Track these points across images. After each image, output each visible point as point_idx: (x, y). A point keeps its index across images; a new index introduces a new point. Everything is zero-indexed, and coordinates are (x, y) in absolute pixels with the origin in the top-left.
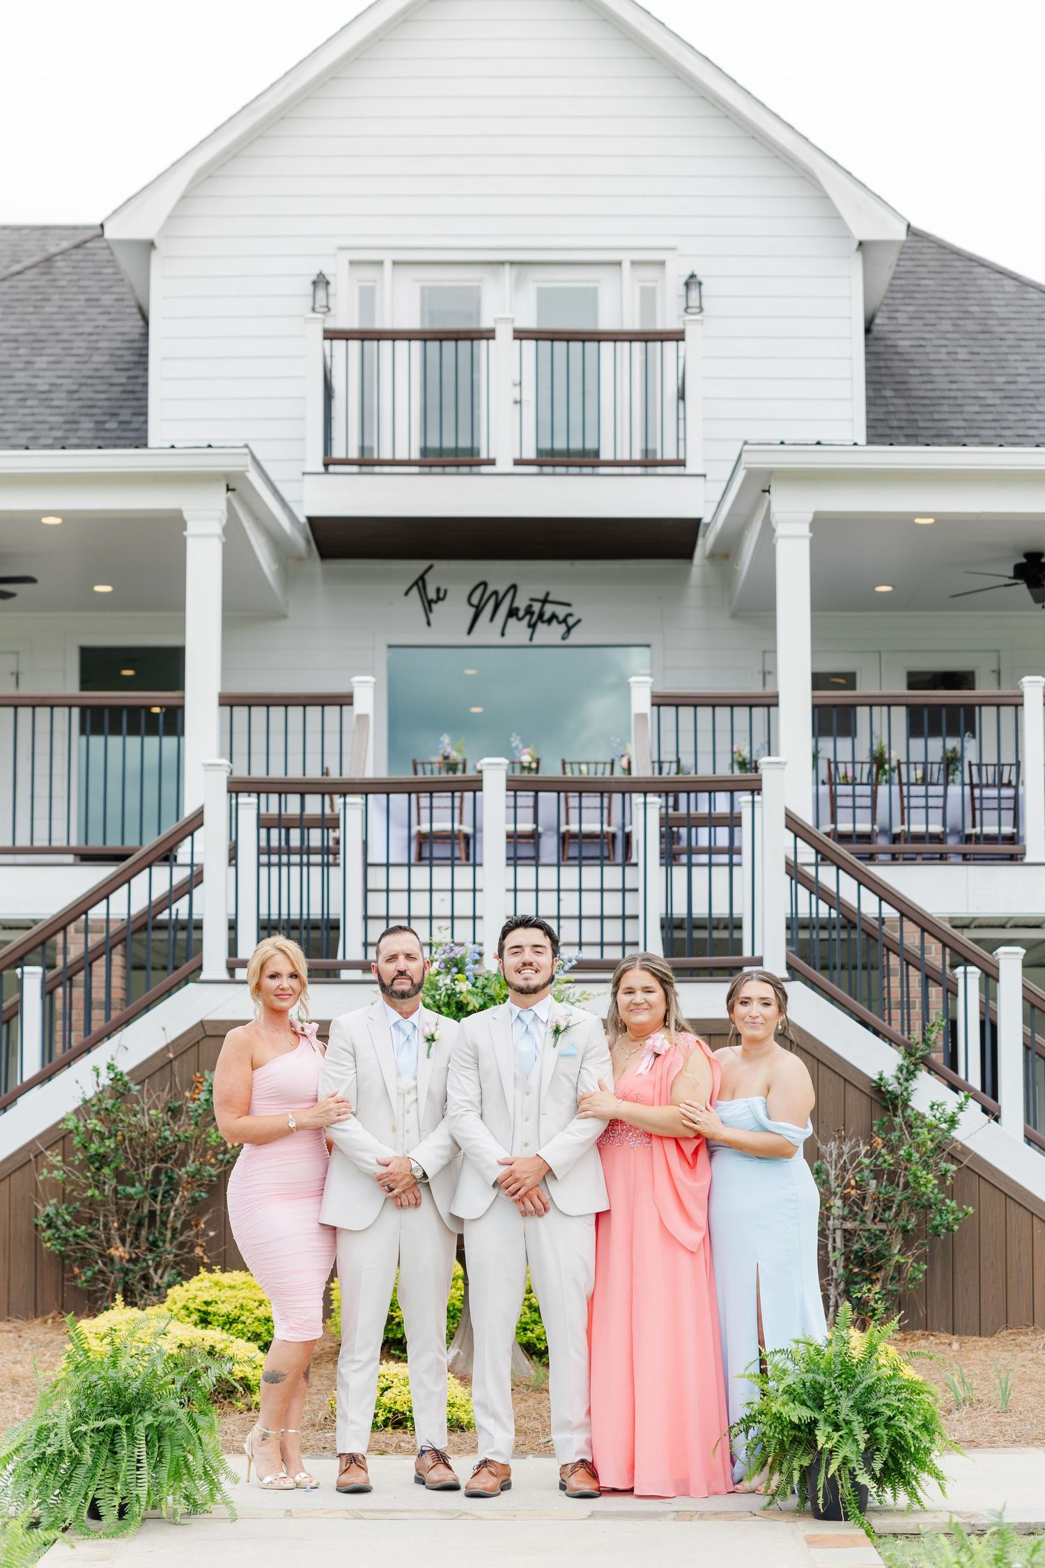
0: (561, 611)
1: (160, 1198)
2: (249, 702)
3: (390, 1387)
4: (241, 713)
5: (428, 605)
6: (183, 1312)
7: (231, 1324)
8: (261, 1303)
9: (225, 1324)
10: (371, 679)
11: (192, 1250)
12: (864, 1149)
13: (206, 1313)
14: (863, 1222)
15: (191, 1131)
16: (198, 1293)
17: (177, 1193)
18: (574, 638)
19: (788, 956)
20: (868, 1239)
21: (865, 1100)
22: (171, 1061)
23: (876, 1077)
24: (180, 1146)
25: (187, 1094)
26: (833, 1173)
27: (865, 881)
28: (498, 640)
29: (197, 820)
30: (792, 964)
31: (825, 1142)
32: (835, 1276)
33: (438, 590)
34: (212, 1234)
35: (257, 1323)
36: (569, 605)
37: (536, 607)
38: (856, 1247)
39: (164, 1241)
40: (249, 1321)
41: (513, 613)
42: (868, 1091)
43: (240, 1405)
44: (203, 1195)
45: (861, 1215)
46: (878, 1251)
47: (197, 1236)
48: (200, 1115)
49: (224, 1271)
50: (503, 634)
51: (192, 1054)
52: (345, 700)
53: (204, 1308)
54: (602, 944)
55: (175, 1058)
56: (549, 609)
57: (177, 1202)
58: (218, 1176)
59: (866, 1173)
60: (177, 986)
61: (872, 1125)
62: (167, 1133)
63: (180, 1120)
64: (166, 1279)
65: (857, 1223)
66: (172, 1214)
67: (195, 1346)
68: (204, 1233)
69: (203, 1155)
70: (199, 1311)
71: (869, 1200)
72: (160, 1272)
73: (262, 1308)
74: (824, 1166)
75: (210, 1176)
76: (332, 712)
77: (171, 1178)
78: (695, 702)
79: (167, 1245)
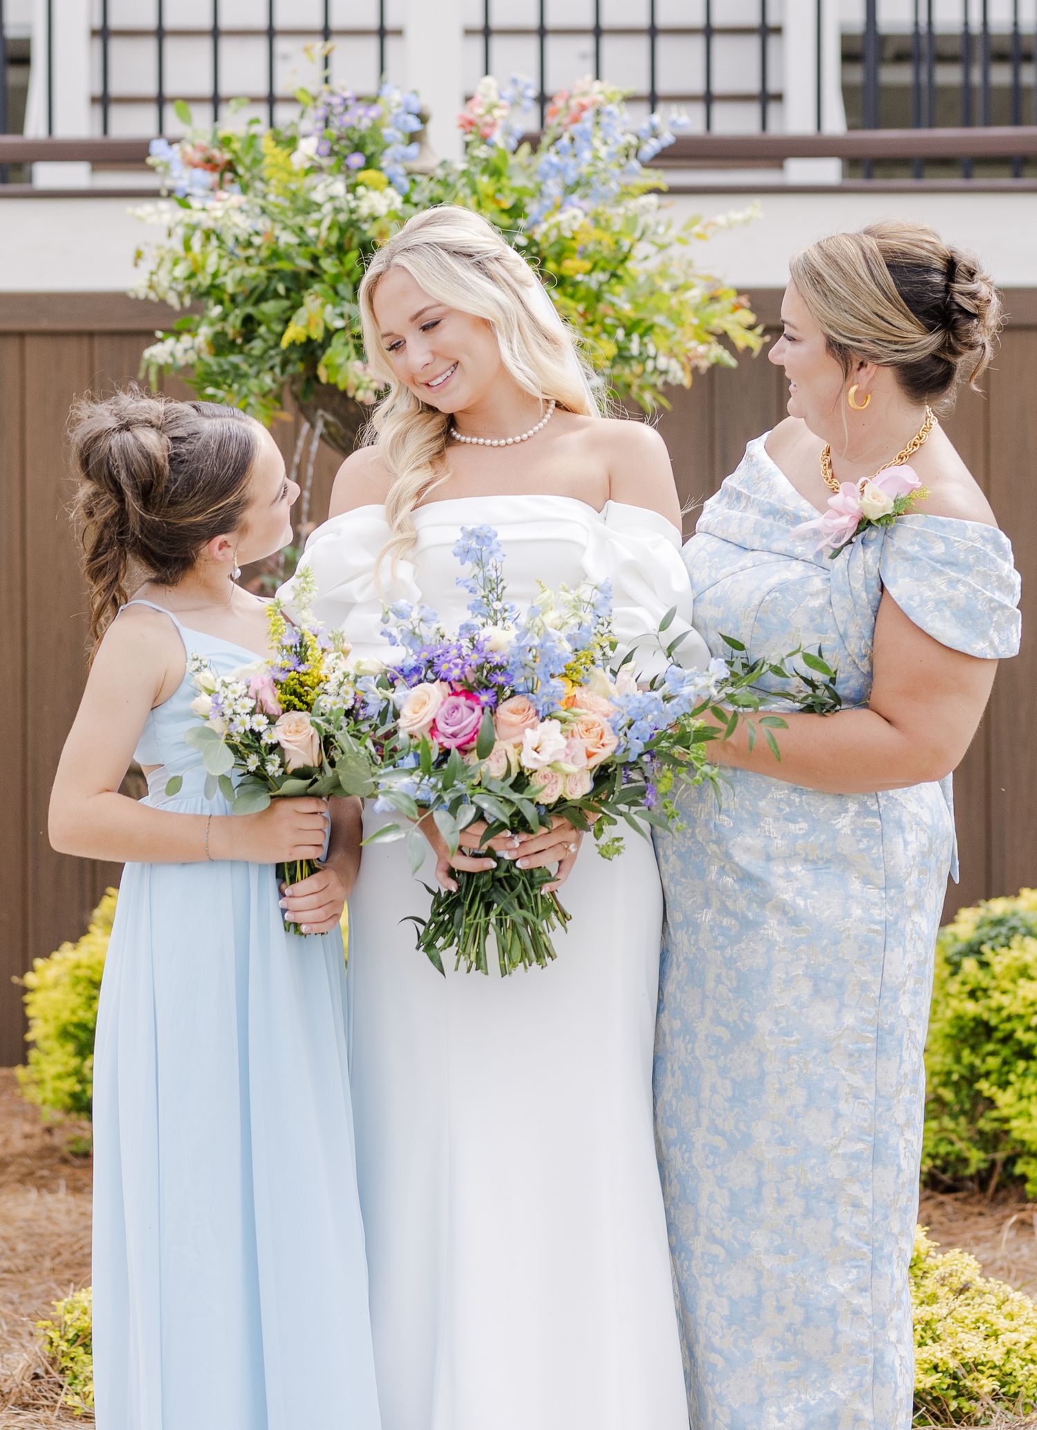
54: (709, 99)
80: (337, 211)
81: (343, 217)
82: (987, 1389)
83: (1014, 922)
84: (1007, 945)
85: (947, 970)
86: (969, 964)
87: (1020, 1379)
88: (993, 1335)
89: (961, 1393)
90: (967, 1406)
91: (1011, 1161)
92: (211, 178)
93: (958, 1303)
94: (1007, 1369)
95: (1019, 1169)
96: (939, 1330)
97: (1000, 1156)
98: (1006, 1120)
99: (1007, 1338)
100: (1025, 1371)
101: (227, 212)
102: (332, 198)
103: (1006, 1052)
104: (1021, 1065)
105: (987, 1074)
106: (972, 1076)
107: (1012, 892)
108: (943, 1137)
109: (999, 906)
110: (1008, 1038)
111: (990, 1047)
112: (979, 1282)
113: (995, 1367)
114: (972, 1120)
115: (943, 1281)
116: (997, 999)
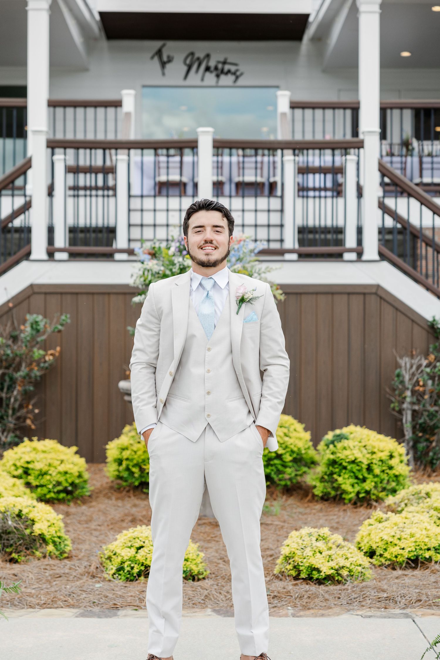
0: (233, 68)
1: (5, 390)
2: (65, 104)
3: (142, 547)
4: (60, 111)
5: (163, 64)
6: (13, 468)
7: (43, 475)
8: (62, 462)
9: (39, 475)
10: (132, 92)
11: (24, 421)
12: (425, 362)
13: (27, 468)
14: (424, 406)
15: (24, 350)
16: (23, 456)
17: (15, 387)
18: (240, 82)
19: (379, 248)
20: (428, 416)
21: (424, 333)
22: (11, 309)
23: (430, 319)
24: (18, 359)
25: (22, 327)
26: (407, 378)
27: (424, 202)
28: (199, 83)
29: (28, 165)
30: (382, 251)
31: (401, 357)
32: (407, 437)
33: (168, 57)
34: (37, 411)
35: (59, 475)
36: (236, 65)
37: (220, 66)
38: (421, 421)
39: (7, 416)
40: (54, 474)
41: (208, 69)
42: (426, 327)
43: (38, 554)
44: (32, 388)
45: (424, 401)
46: (434, 425)
47: (28, 412)
48: (28, 341)
49: (39, 440)
50: (202, 79)
51: (25, 304)
52: (117, 104)
53: (26, 465)
54: (269, 241)
55: (15, 306)
56: (227, 67)
57: (15, 393)
58: (41, 377)
59: (426, 377)
60: (17, 262)
61: (428, 348)
62: (9, 352)
63: (17, 343)
64: (9, 439)
65: (421, 406)
66: (12, 400)
67: (8, 511)
68: (32, 411)
69: (31, 364)
70: (23, 467)
71: (427, 392)
72: (5, 434)
73: (63, 465)
74: (401, 373)
75: (36, 376)
76: (111, 111)
77: (11, 379)
78: (313, 106)
79: (10, 419)
80: (180, 265)
81: (182, 267)
82: (345, 574)
83: (341, 436)
84: (340, 441)
85: (326, 448)
86: (331, 446)
87: (354, 571)
88: (347, 558)
89: (339, 575)
90: (340, 579)
91: (342, 494)
92: (150, 257)
93: (337, 550)
94: (351, 568)
95: (344, 496)
96: (333, 557)
97: (339, 493)
98: (340, 484)
99: (350, 559)
100: (355, 569)
101: (153, 265)
102: (179, 262)
103: (340, 467)
104: (344, 471)
105: (335, 473)
106: (332, 474)
107: (341, 428)
108: (325, 487)
109: (338, 432)
110: (341, 464)
111: (336, 466)
112: (343, 543)
113: (347, 568)
114: (332, 484)
115: (333, 543)
116: (338, 455)
